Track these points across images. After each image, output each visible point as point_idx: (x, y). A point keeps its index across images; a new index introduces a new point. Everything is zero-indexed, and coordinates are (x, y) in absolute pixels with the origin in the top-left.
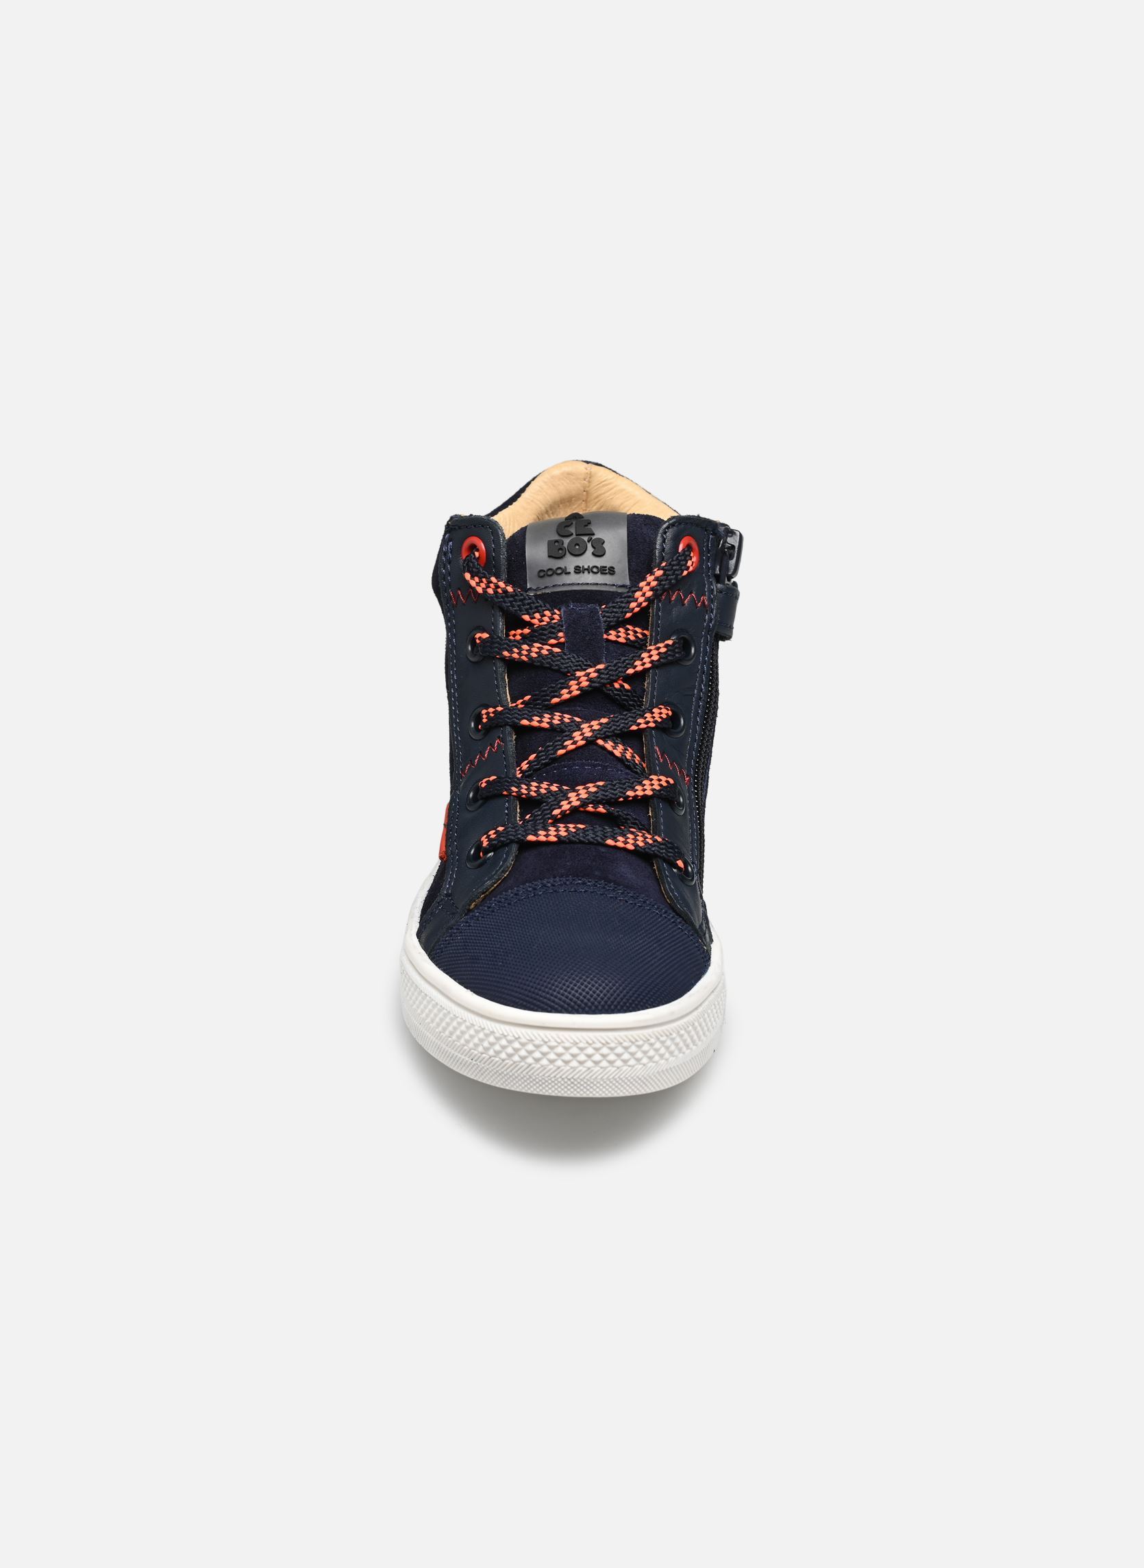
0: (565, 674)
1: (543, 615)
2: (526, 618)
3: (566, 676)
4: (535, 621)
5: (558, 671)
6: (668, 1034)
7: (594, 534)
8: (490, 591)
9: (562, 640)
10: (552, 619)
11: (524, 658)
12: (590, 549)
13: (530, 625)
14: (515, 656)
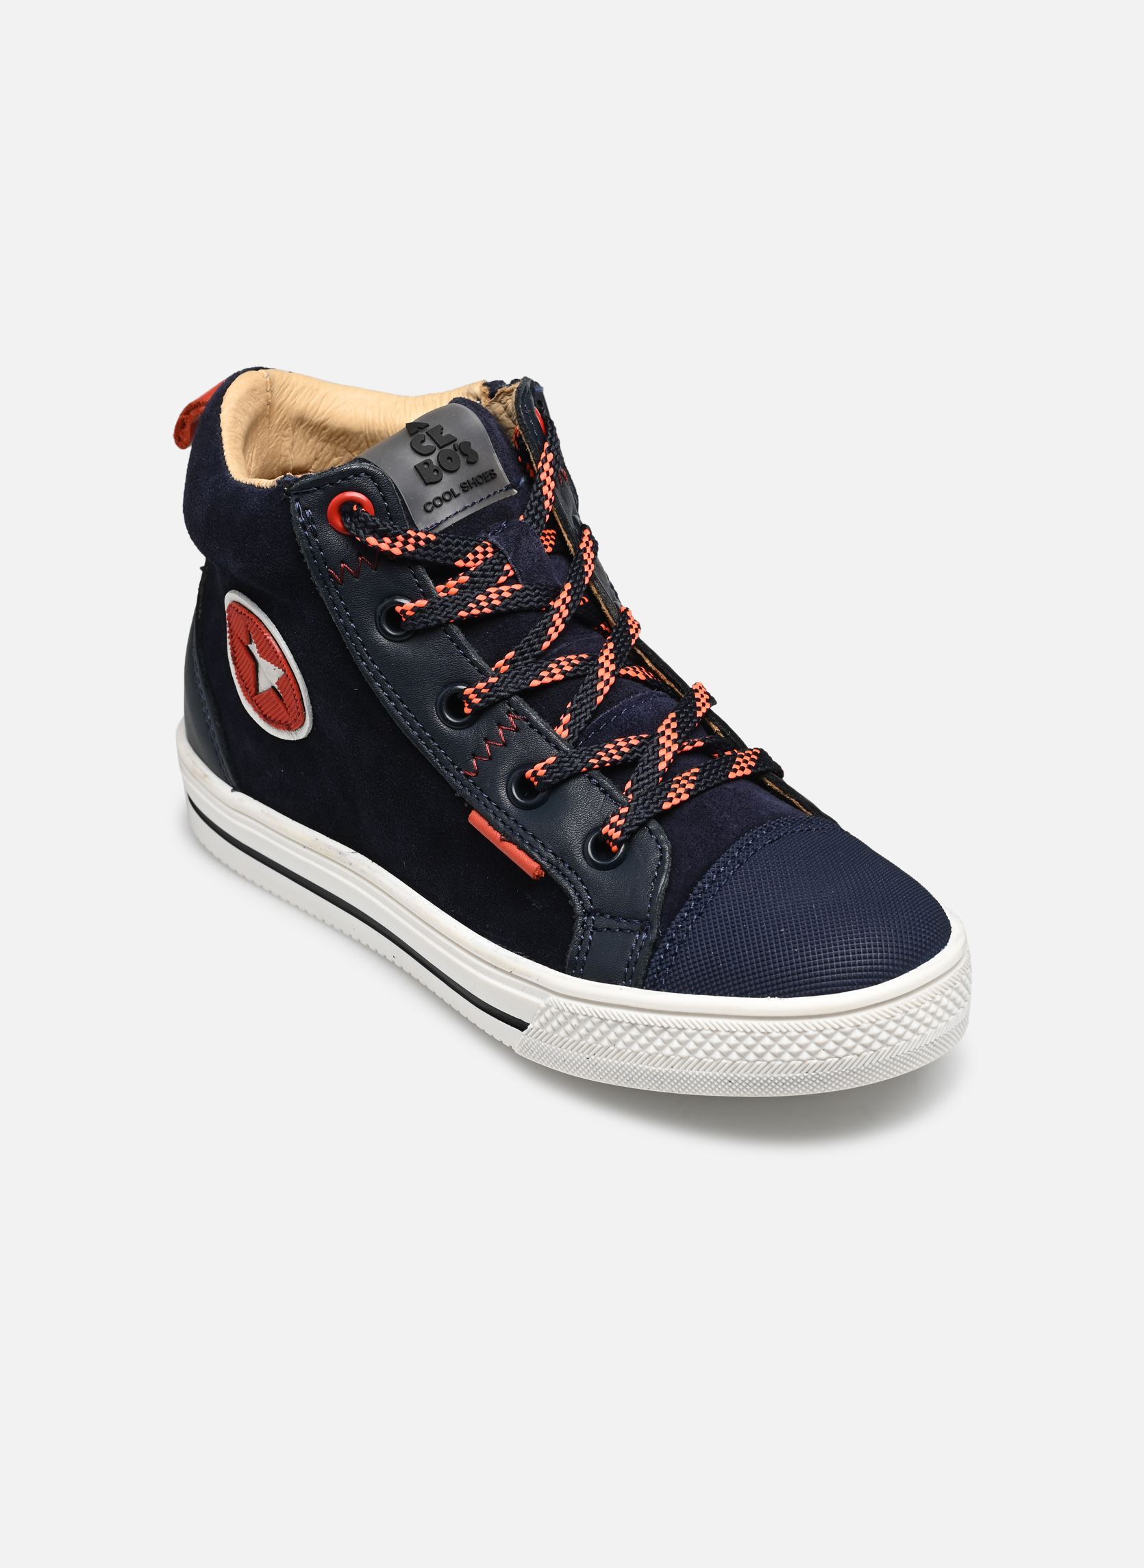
0: (538, 610)
1: (476, 553)
2: (460, 563)
3: (543, 611)
4: (470, 564)
5: (531, 609)
6: (919, 1004)
7: (456, 440)
8: (410, 548)
9: (511, 573)
10: (485, 553)
11: (486, 610)
12: (463, 460)
13: (465, 570)
14: (475, 612)
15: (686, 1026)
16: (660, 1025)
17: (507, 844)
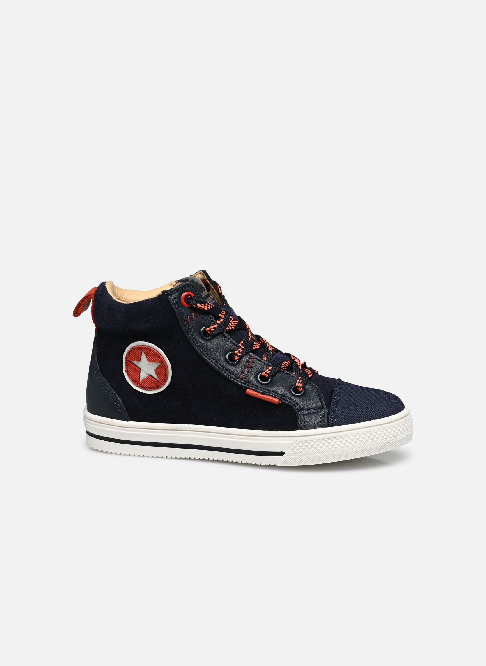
15: (348, 435)
16: (339, 436)
17: (263, 396)
